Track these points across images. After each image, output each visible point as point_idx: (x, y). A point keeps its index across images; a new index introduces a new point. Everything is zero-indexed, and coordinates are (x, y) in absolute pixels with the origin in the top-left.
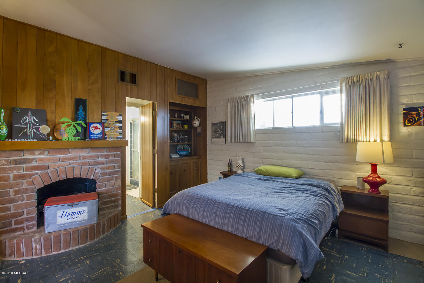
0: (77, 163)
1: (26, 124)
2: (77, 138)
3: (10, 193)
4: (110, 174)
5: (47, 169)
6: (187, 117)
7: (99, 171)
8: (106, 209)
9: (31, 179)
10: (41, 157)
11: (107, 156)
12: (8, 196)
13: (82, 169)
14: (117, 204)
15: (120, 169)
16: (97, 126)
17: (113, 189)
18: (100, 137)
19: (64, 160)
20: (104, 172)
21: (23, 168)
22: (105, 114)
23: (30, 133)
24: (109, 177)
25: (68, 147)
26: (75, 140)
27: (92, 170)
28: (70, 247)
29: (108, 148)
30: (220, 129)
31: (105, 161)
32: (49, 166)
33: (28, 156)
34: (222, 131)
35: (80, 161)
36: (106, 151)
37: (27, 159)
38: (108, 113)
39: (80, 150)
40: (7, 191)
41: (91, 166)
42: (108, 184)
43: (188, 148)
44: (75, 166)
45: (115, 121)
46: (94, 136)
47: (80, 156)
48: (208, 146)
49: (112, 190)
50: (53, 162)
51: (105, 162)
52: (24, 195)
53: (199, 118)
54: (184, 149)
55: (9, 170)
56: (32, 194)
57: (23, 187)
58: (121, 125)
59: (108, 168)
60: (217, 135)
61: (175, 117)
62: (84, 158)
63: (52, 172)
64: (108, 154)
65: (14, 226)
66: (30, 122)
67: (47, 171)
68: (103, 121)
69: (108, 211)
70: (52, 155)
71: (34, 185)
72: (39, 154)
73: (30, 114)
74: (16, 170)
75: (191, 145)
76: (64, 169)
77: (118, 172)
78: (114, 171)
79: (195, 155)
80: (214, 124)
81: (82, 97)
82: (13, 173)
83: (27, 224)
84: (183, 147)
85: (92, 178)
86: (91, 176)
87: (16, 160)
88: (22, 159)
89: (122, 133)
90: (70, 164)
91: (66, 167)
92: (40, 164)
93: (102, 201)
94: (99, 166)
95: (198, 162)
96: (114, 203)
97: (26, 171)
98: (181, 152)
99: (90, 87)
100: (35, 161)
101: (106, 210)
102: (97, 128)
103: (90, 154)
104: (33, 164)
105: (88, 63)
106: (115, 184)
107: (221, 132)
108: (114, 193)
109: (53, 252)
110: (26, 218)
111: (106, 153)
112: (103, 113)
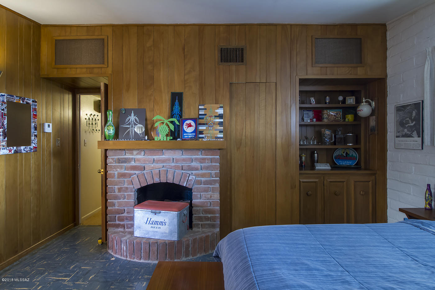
0: (169, 165)
1: (129, 124)
2: (168, 138)
3: (115, 189)
4: (206, 183)
5: (143, 169)
6: (351, 101)
7: (193, 178)
8: (200, 226)
9: (131, 179)
10: (139, 157)
11: (202, 161)
12: (113, 192)
13: (175, 173)
14: (213, 223)
15: (218, 178)
16: (190, 123)
17: (209, 203)
18: (193, 136)
19: (158, 161)
20: (199, 180)
21: (124, 167)
22: (202, 107)
23: (132, 132)
24: (204, 187)
25: (161, 148)
26: (167, 140)
27: (185, 176)
28: (149, 259)
29: (204, 149)
30: (411, 118)
31: (199, 165)
32: (145, 166)
33: (128, 156)
34: (414, 123)
35: (173, 164)
36: (201, 154)
37: (127, 158)
38: (206, 106)
39: (172, 152)
40: (113, 187)
41: (184, 170)
42: (204, 196)
43: (356, 154)
44: (169, 169)
45: (215, 116)
46: (187, 135)
47: (173, 159)
48: (389, 153)
49: (207, 204)
50: (148, 163)
51: (200, 168)
52: (126, 193)
53: (372, 100)
54: (347, 157)
55: (115, 168)
56: (131, 193)
57: (125, 186)
58: (222, 120)
59: (203, 175)
60: (406, 130)
61: (326, 103)
62: (177, 161)
63: (147, 173)
64: (203, 158)
65: (117, 222)
66: (132, 122)
67: (143, 172)
68: (200, 117)
69: (203, 230)
70: (148, 155)
71: (133, 185)
72: (137, 154)
73: (133, 114)
74: (119, 169)
75: (360, 149)
76: (158, 172)
77: (215, 181)
78: (210, 180)
79: (366, 169)
80: (400, 109)
81: (178, 90)
82: (117, 171)
83: (126, 222)
84: (347, 153)
85: (185, 185)
86: (184, 182)
87: (119, 159)
88: (123, 158)
89: (222, 130)
90: (163, 166)
91: (160, 169)
92: (138, 164)
93: (195, 215)
94: (193, 172)
95: (370, 181)
96: (211, 221)
97: (127, 170)
98: (340, 162)
99: (186, 77)
100: (133, 161)
101: (201, 228)
102: (190, 125)
103: (183, 157)
104: (132, 164)
105: (184, 49)
106: (211, 197)
107: (412, 124)
108: (210, 208)
109: (135, 259)
110: (126, 216)
111: (201, 157)
112: (200, 107)
